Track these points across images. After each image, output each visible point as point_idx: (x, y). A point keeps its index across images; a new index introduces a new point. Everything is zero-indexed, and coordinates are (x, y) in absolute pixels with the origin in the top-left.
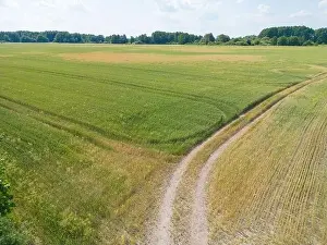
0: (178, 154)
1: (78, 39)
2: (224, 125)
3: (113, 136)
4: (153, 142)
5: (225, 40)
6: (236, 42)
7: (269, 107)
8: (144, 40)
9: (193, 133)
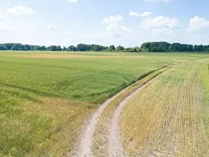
0: (96, 103)
1: (28, 48)
2: (127, 86)
3: (45, 94)
4: (76, 97)
5: (121, 49)
6: (128, 50)
7: (154, 77)
8: (72, 49)
9: (106, 90)
